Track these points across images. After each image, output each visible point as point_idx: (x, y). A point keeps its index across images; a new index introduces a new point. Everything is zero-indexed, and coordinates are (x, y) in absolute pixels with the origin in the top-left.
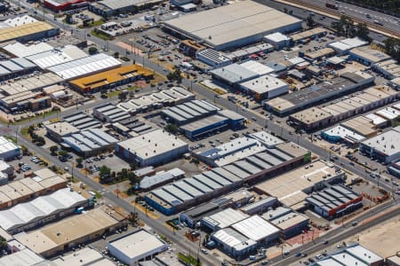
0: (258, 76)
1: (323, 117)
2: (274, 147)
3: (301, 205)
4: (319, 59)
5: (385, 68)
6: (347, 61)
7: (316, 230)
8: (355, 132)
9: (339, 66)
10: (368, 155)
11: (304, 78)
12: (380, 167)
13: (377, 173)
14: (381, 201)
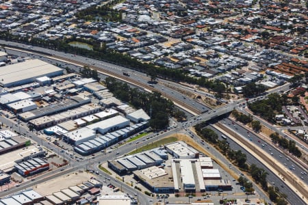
0: (20, 100)
1: (48, 121)
2: (10, 138)
3: (10, 169)
4: (64, 90)
5: (100, 94)
6: (80, 91)
7: (14, 183)
8: (64, 129)
9: (75, 94)
10: (66, 142)
11: (50, 101)
12: (70, 147)
13: (67, 151)
14: (61, 166)
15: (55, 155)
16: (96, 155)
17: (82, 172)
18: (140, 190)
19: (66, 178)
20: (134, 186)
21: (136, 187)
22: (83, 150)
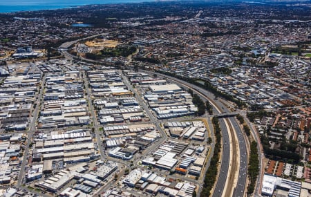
0: (153, 97)
1: (157, 106)
2: (137, 109)
3: (127, 118)
4: (175, 97)
5: (187, 100)
6: (181, 98)
8: (159, 109)
9: (178, 98)
10: (156, 114)
11: (166, 99)
13: (154, 117)
14: (146, 121)
15: (148, 117)
16: (163, 120)
17: (152, 124)
21: (166, 133)
22: (160, 117)
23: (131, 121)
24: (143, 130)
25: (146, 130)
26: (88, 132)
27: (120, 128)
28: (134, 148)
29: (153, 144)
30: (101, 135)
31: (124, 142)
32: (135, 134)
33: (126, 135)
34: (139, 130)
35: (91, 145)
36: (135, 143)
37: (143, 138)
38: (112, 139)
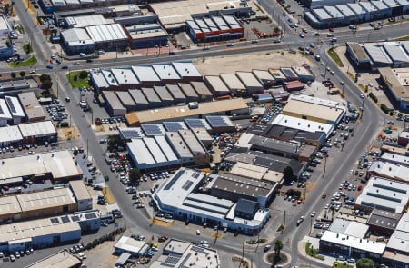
7: (172, 47)
13: (291, 17)
14: (265, 37)
15: (267, 19)
16: (336, 31)
17: (295, 53)
18: (376, 101)
19: (262, 56)
20: (369, 92)
21: (371, 95)
22: (318, 18)
23: (199, 39)
24: (268, 85)
25: (279, 83)
26: (29, 97)
27: (165, 72)
28: (257, 172)
29: (334, 153)
30: (87, 109)
31: (207, 145)
32: (240, 104)
33: (204, 108)
34: (252, 82)
35: (61, 163)
36: (254, 148)
37: (280, 120)
38: (149, 130)
